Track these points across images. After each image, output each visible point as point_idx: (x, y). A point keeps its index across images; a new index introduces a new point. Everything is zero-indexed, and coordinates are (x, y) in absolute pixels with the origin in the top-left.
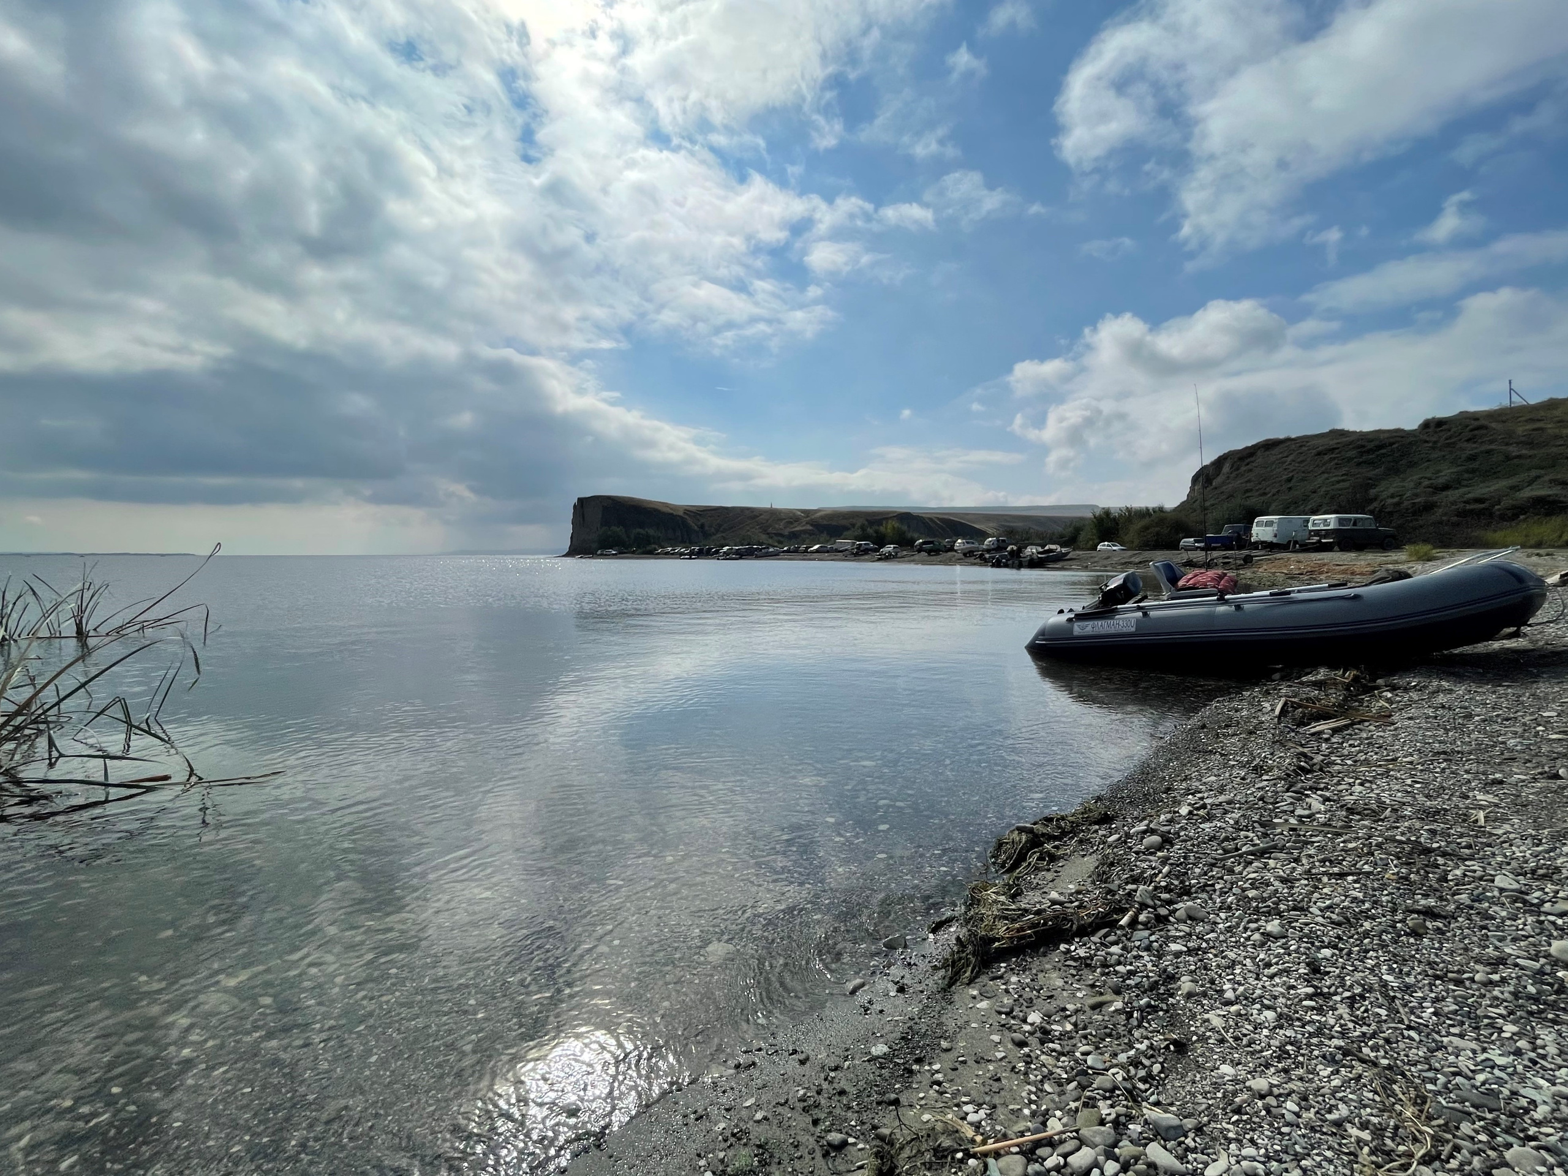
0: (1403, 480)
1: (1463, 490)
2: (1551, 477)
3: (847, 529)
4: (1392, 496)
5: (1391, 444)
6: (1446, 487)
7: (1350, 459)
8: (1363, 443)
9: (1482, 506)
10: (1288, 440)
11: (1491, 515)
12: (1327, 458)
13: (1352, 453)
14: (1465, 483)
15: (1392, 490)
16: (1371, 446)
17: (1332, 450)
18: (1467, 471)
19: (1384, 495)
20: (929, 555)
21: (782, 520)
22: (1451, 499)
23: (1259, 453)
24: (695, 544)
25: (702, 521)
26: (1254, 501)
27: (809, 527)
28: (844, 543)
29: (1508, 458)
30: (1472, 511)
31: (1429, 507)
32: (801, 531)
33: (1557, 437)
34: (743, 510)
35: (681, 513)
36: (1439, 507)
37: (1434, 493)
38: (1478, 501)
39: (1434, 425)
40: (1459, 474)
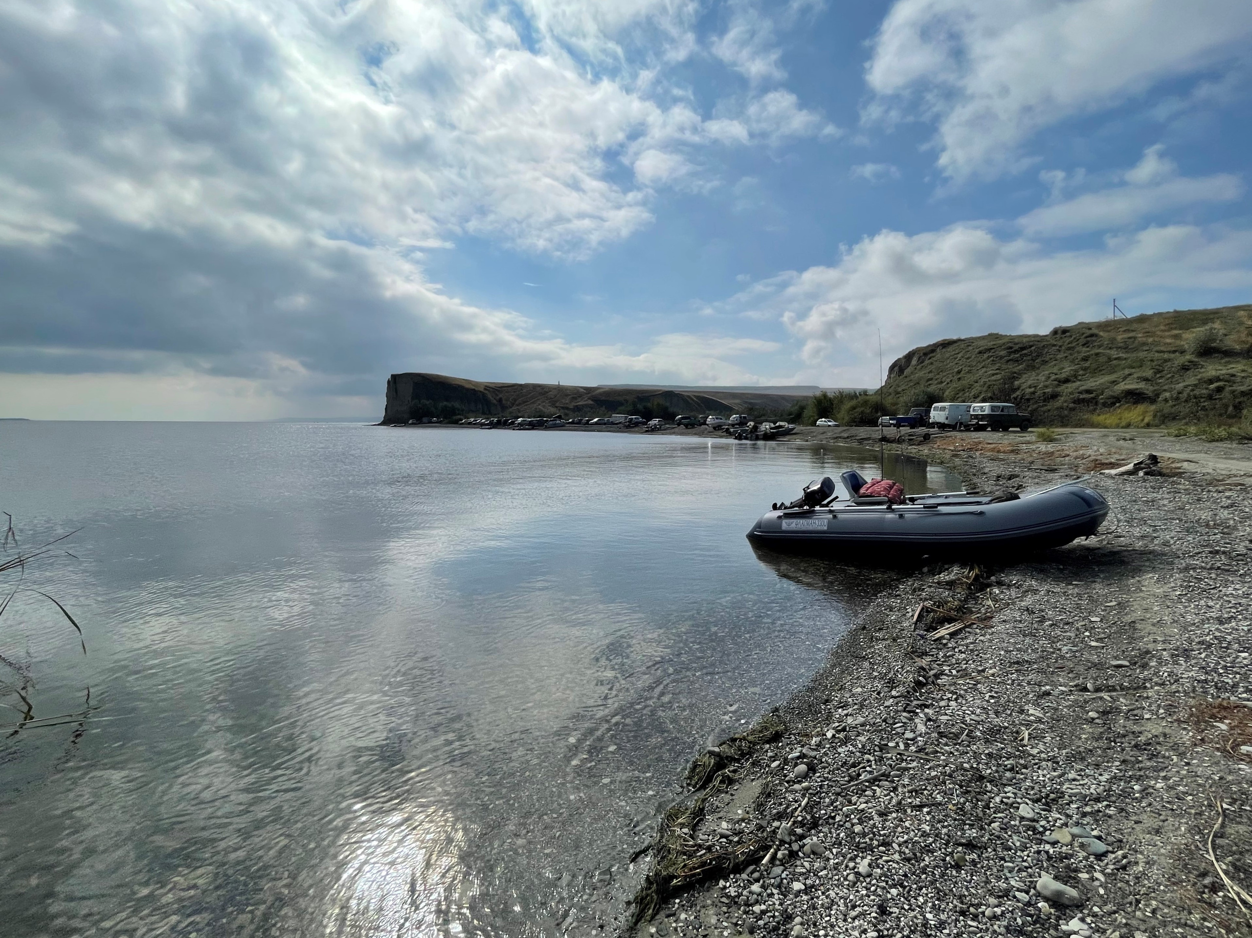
0: (1038, 375)
1: (1078, 383)
2: (1139, 375)
3: (621, 404)
4: (1030, 387)
5: (1030, 346)
6: (1067, 381)
7: (1002, 357)
8: (1010, 345)
9: (1092, 395)
10: (959, 340)
11: (1097, 403)
12: (986, 356)
13: (1003, 353)
14: (1080, 378)
15: (1029, 383)
16: (1016, 347)
17: (989, 350)
18: (1082, 369)
19: (1024, 386)
20: (687, 428)
21: (567, 395)
22: (1070, 390)
23: (938, 350)
24: (494, 415)
25: (501, 396)
26: (933, 388)
27: (590, 402)
28: (618, 417)
29: (1110, 359)
30: (1083, 400)
31: (1054, 396)
32: (583, 405)
33: (1144, 344)
34: (535, 387)
35: (482, 390)
36: (1061, 396)
37: (1058, 386)
38: (1088, 392)
39: (1061, 333)
40: (1076, 371)
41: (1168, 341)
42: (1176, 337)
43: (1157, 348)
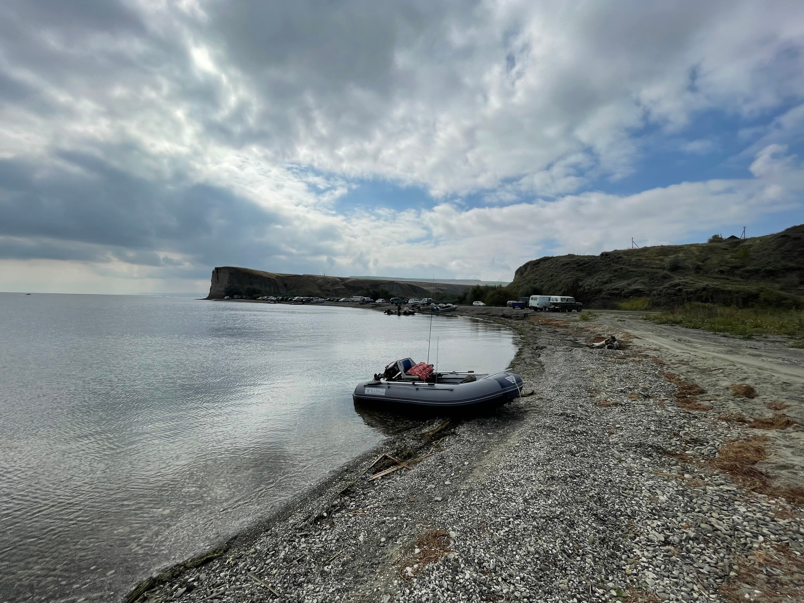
0: (592, 278)
1: (612, 284)
2: (641, 280)
3: (360, 289)
4: (588, 286)
5: (589, 262)
6: (606, 283)
7: (574, 268)
8: (578, 261)
9: (618, 291)
10: (553, 257)
11: (621, 296)
12: (566, 267)
13: (574, 266)
14: (613, 281)
15: (588, 283)
16: (581, 263)
17: (568, 264)
18: (614, 276)
19: (585, 285)
21: (329, 283)
22: (608, 288)
23: (541, 263)
24: (280, 295)
25: (286, 282)
26: (535, 286)
27: (343, 287)
28: (357, 298)
29: (628, 271)
30: (614, 294)
31: (600, 291)
32: (337, 289)
33: (645, 263)
34: (309, 277)
36: (604, 291)
37: (602, 285)
38: (617, 289)
39: (605, 255)
40: (611, 277)
41: (657, 262)
42: (662, 260)
43: (651, 266)
